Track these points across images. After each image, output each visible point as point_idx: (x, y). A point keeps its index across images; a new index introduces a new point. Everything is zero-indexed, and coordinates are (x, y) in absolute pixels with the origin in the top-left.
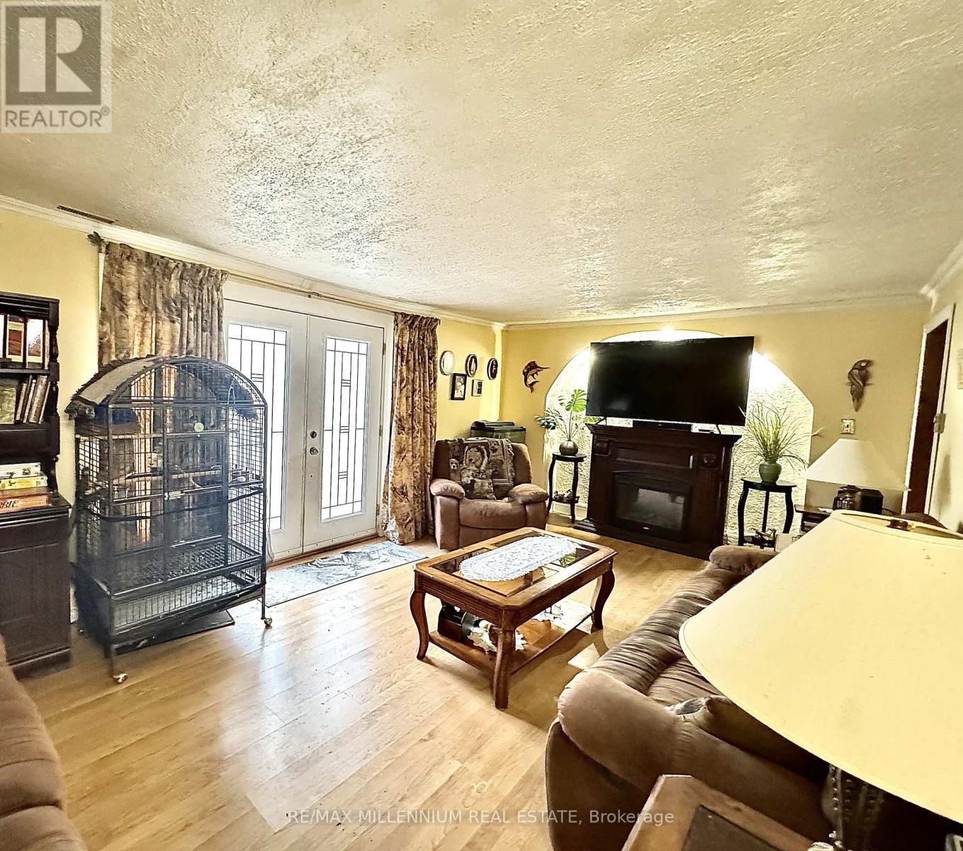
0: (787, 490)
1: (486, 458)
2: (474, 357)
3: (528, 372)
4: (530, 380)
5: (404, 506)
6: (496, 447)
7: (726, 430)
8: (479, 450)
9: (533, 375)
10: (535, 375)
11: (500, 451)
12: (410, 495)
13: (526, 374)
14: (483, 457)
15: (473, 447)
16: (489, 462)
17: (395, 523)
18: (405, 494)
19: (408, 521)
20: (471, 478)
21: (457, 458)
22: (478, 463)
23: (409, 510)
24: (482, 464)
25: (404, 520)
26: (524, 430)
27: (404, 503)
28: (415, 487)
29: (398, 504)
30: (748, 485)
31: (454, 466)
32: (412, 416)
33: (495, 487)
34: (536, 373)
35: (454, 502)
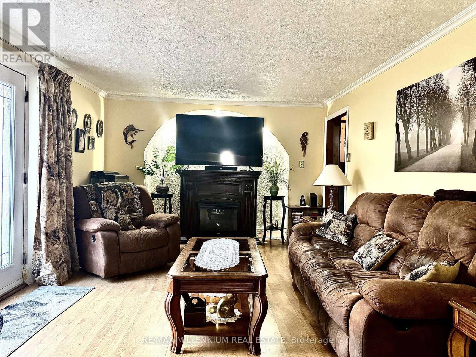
0: (281, 198)
1: (120, 198)
2: (90, 116)
3: (128, 132)
4: (130, 139)
5: (56, 249)
6: (127, 188)
7: (256, 169)
8: (114, 192)
9: (132, 136)
10: (134, 135)
11: (130, 191)
12: (62, 238)
13: (125, 135)
14: (118, 197)
15: (108, 190)
16: (123, 201)
17: (51, 267)
18: (58, 238)
19: (61, 262)
20: (115, 215)
21: (96, 200)
22: (114, 203)
23: (62, 252)
24: (117, 203)
25: (57, 263)
26: (128, 177)
27: (57, 246)
28: (64, 230)
29: (52, 248)
30: (266, 198)
31: (94, 208)
32: (58, 162)
33: (132, 219)
34: (135, 134)
35: (114, 235)
